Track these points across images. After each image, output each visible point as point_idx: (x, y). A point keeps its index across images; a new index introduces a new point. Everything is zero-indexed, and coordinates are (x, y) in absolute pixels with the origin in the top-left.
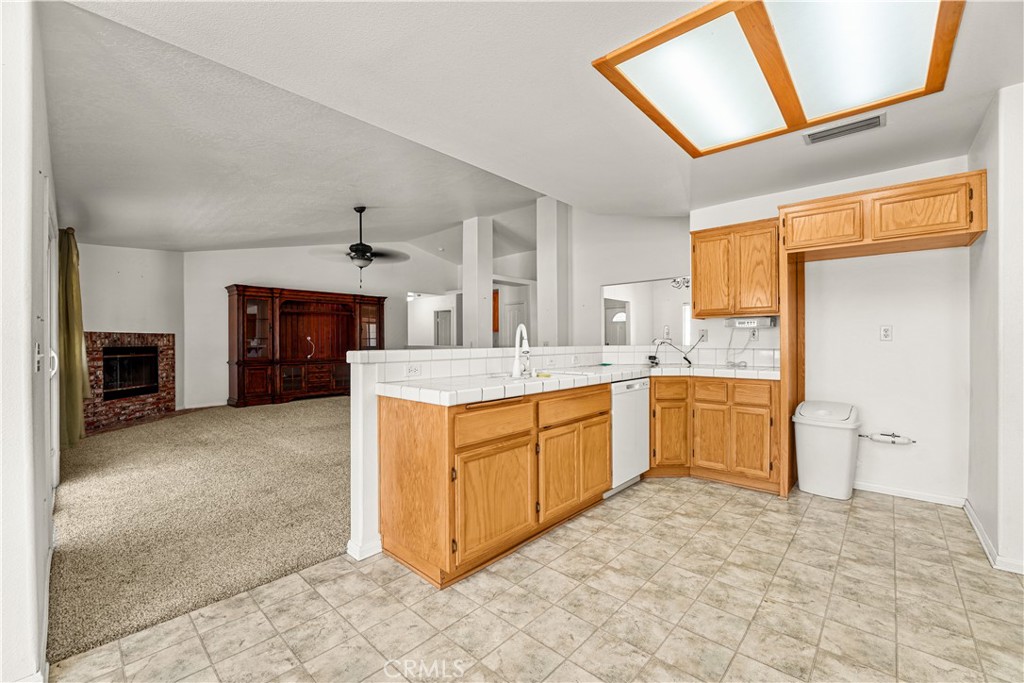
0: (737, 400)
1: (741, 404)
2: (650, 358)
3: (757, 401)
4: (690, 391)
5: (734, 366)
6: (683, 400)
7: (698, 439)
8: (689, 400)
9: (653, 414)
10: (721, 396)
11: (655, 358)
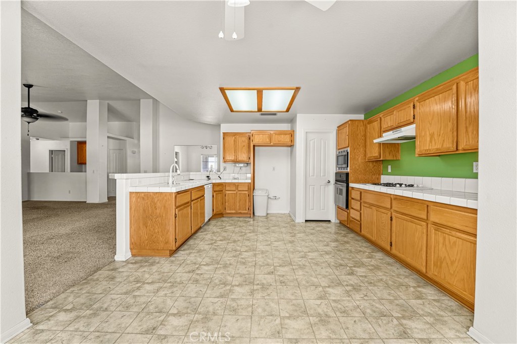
0: (239, 189)
1: (240, 191)
2: (207, 177)
3: (244, 189)
4: (224, 188)
5: (235, 179)
6: (222, 191)
7: (227, 204)
8: (224, 191)
9: (213, 196)
10: (234, 189)
11: (209, 177)
